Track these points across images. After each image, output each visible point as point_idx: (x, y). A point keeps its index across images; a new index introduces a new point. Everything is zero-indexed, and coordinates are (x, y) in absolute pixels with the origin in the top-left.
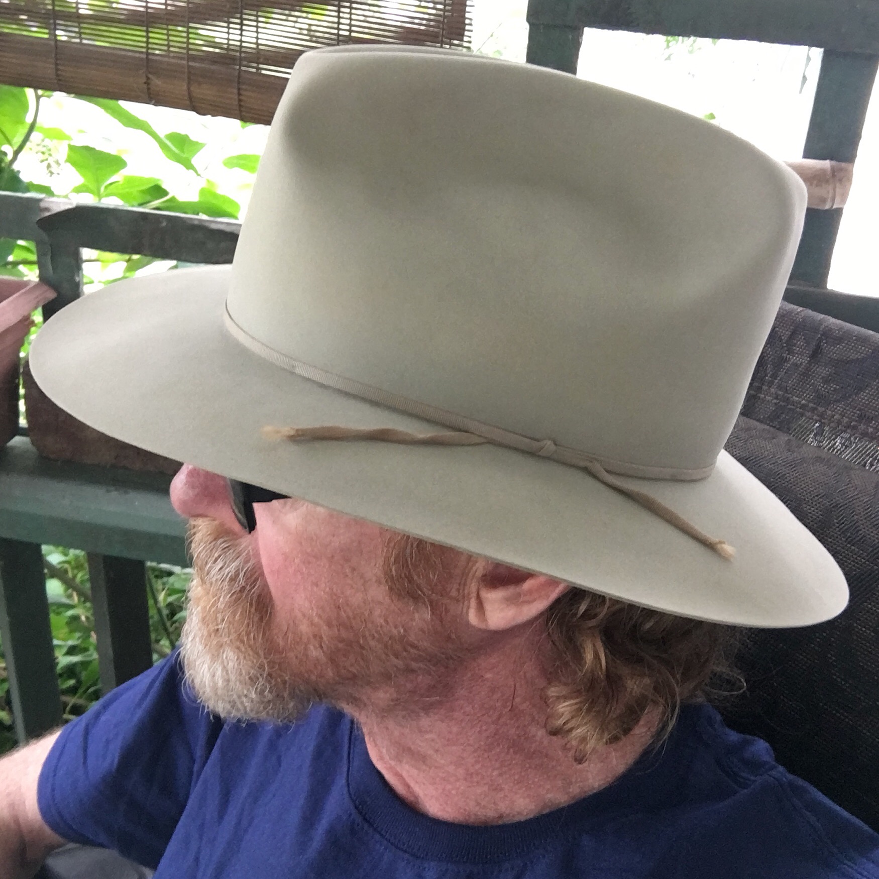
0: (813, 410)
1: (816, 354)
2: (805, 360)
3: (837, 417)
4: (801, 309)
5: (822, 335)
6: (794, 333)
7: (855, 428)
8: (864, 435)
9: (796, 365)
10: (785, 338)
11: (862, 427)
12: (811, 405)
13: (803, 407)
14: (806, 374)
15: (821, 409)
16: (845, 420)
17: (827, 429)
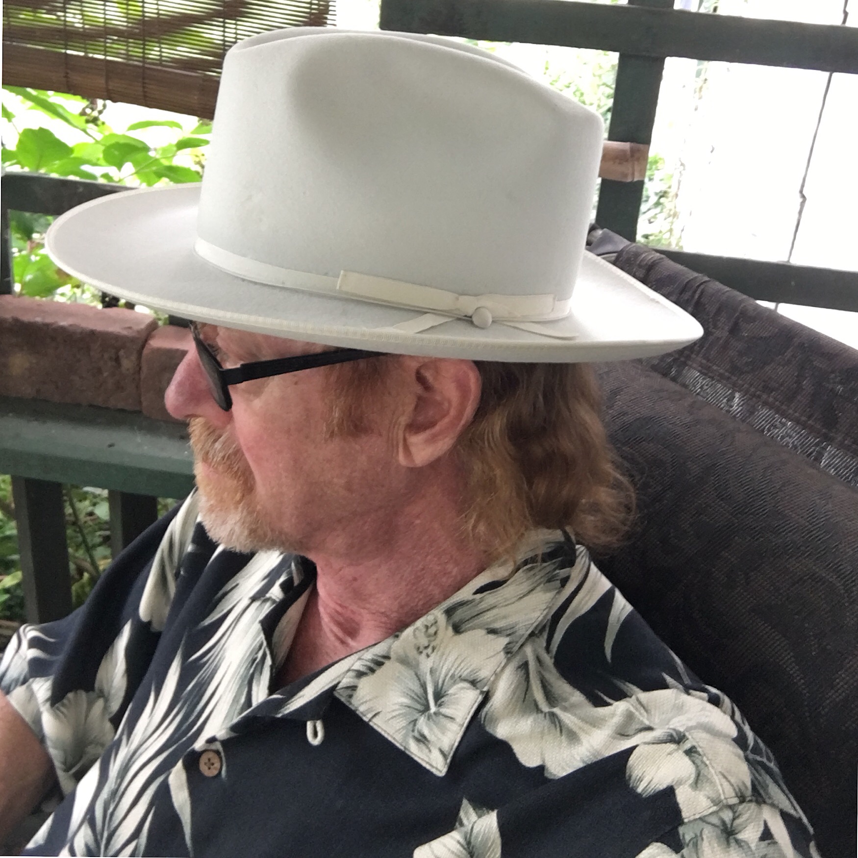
0: (729, 378)
1: (734, 330)
2: (726, 334)
3: (746, 386)
4: (728, 289)
5: (741, 313)
6: (719, 311)
7: (759, 397)
8: (765, 404)
9: (718, 339)
10: (712, 315)
11: (765, 396)
12: (727, 374)
13: (721, 375)
14: (725, 347)
15: (733, 377)
16: (753, 390)
17: (737, 395)
